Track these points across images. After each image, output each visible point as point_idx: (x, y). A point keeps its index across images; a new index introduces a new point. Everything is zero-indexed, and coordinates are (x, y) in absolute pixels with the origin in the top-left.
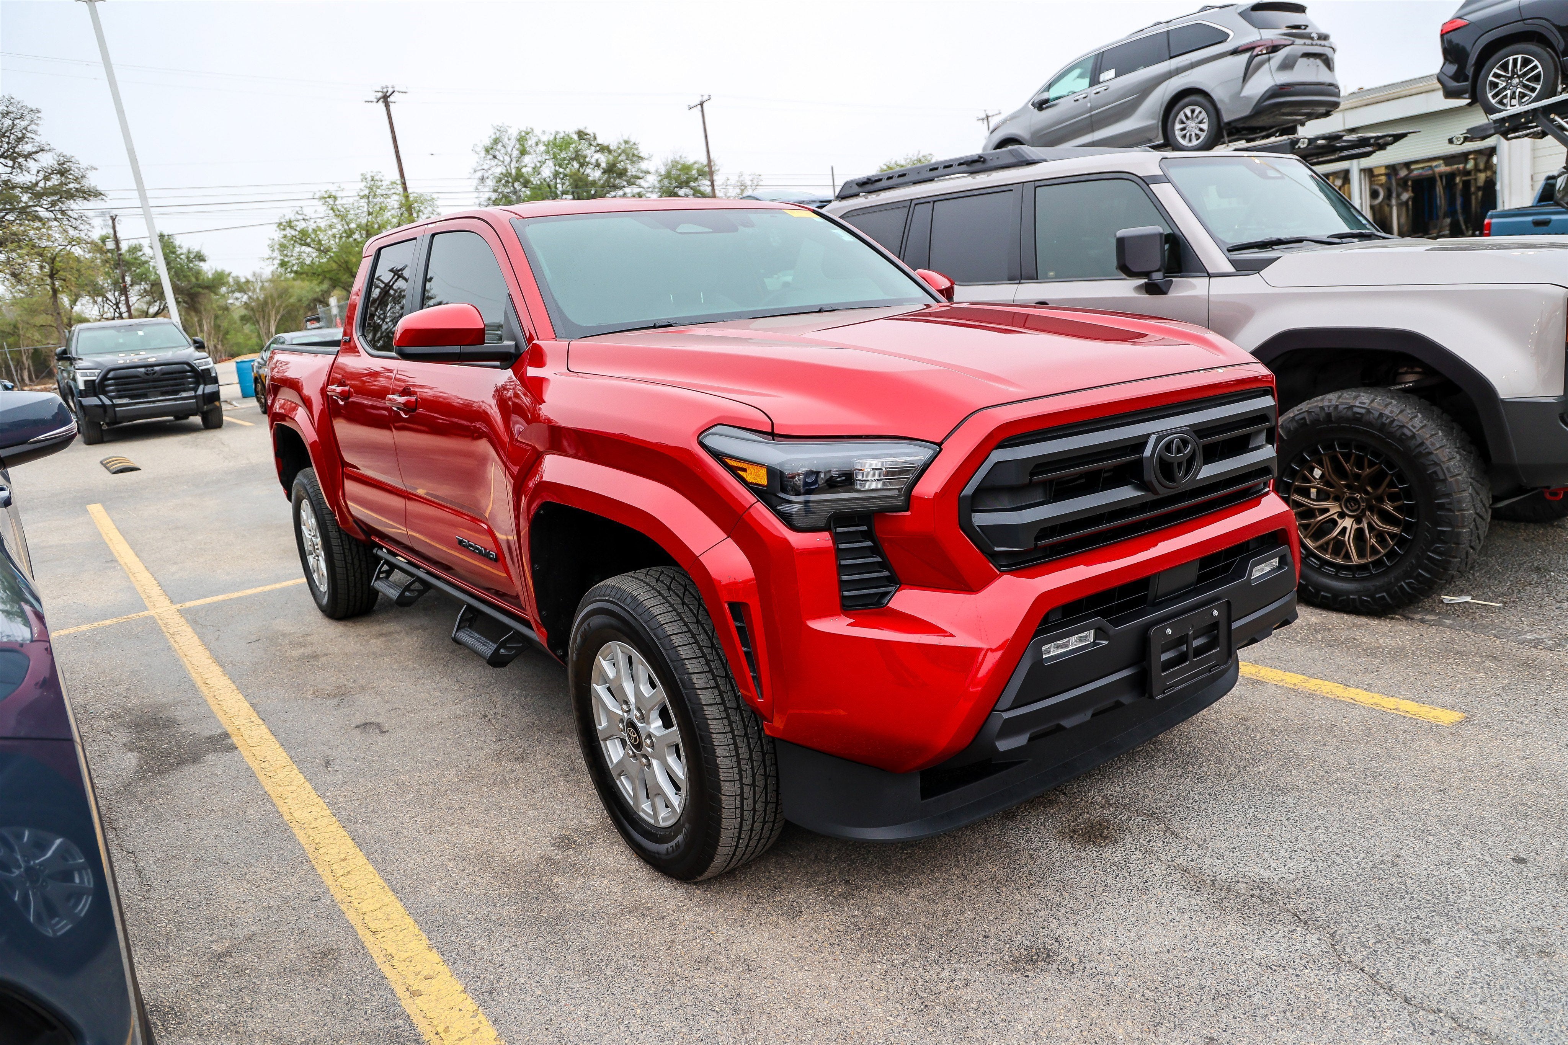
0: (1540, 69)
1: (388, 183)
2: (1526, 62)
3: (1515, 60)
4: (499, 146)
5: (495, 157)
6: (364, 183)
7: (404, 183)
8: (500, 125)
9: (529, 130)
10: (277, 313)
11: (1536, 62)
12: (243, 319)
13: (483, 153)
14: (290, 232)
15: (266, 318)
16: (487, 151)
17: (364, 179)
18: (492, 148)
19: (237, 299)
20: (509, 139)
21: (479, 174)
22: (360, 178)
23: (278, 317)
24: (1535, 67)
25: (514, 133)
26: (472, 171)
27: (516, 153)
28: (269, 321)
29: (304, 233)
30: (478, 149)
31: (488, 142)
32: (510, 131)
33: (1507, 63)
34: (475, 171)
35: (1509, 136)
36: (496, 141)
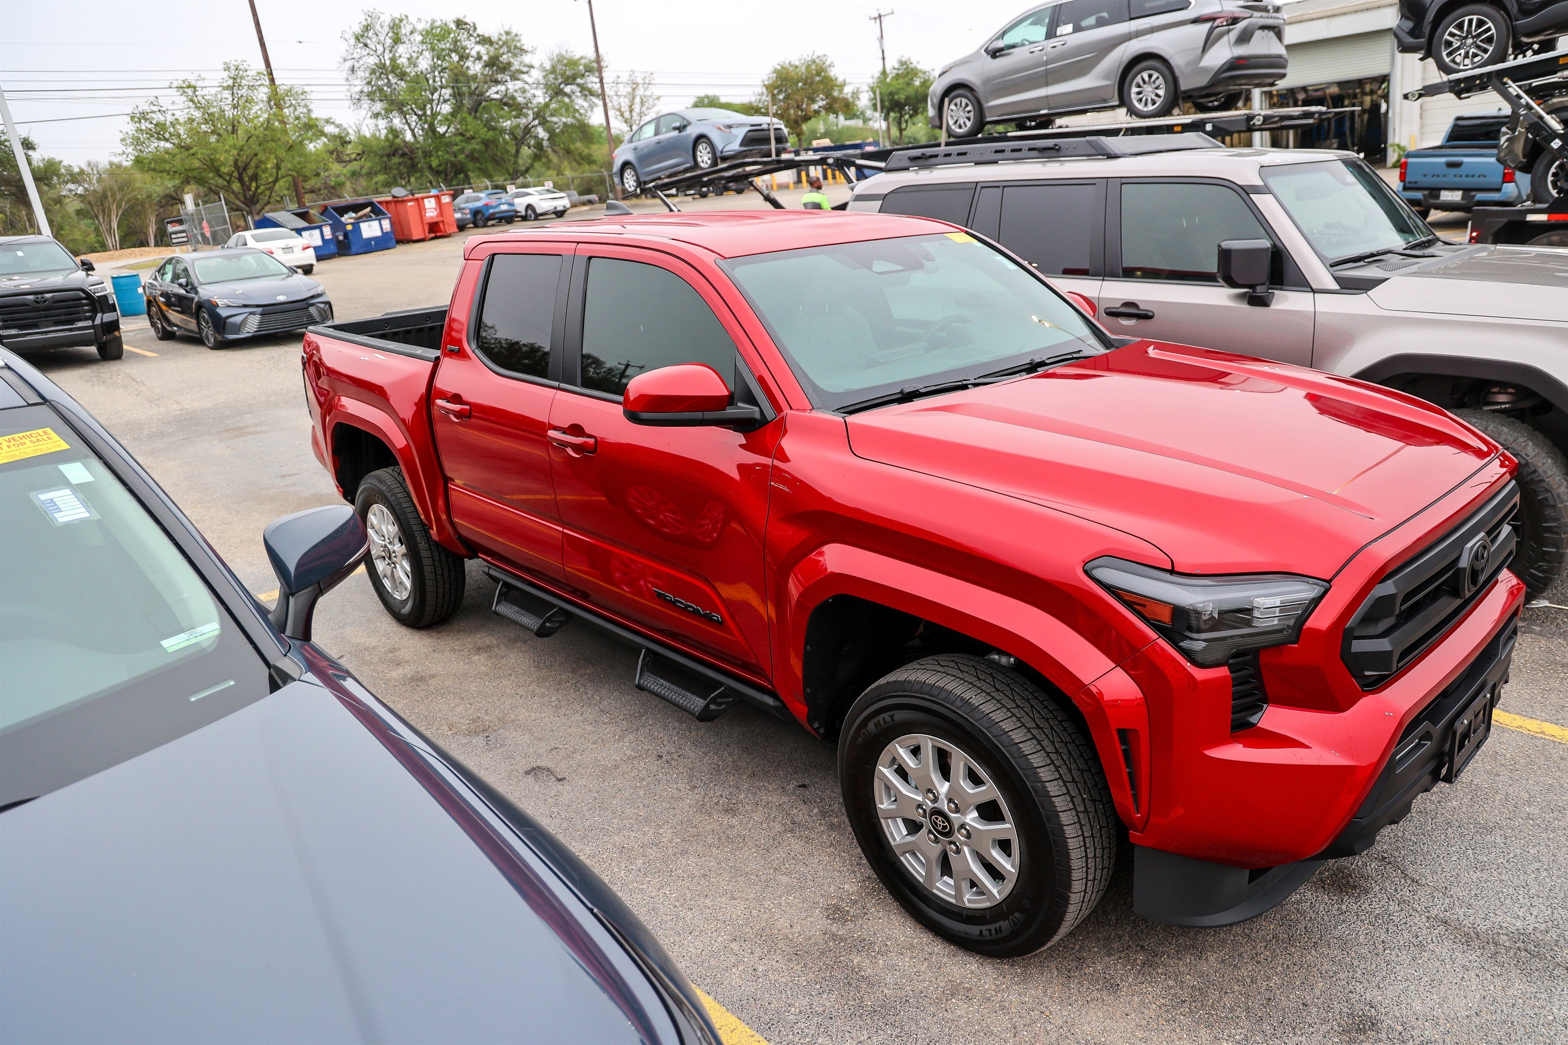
0: (1493, 31)
1: (254, 73)
2: (1481, 23)
3: (1470, 21)
4: (371, 34)
5: (366, 45)
6: (227, 73)
7: (271, 74)
8: (372, 10)
9: (404, 17)
10: (119, 207)
11: (1490, 24)
12: (79, 212)
13: (353, 41)
14: (144, 125)
15: (107, 214)
16: (357, 38)
17: (227, 69)
18: (362, 36)
19: (70, 191)
20: (382, 27)
21: (349, 64)
22: (222, 66)
23: (120, 212)
24: (1489, 29)
25: (386, 19)
26: (341, 61)
27: (389, 42)
28: (109, 216)
29: (161, 126)
30: (347, 37)
31: (357, 29)
32: (382, 18)
33: (1463, 23)
34: (345, 60)
35: (1463, 96)
36: (367, 28)
